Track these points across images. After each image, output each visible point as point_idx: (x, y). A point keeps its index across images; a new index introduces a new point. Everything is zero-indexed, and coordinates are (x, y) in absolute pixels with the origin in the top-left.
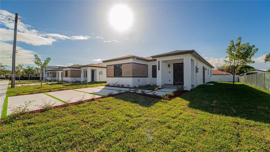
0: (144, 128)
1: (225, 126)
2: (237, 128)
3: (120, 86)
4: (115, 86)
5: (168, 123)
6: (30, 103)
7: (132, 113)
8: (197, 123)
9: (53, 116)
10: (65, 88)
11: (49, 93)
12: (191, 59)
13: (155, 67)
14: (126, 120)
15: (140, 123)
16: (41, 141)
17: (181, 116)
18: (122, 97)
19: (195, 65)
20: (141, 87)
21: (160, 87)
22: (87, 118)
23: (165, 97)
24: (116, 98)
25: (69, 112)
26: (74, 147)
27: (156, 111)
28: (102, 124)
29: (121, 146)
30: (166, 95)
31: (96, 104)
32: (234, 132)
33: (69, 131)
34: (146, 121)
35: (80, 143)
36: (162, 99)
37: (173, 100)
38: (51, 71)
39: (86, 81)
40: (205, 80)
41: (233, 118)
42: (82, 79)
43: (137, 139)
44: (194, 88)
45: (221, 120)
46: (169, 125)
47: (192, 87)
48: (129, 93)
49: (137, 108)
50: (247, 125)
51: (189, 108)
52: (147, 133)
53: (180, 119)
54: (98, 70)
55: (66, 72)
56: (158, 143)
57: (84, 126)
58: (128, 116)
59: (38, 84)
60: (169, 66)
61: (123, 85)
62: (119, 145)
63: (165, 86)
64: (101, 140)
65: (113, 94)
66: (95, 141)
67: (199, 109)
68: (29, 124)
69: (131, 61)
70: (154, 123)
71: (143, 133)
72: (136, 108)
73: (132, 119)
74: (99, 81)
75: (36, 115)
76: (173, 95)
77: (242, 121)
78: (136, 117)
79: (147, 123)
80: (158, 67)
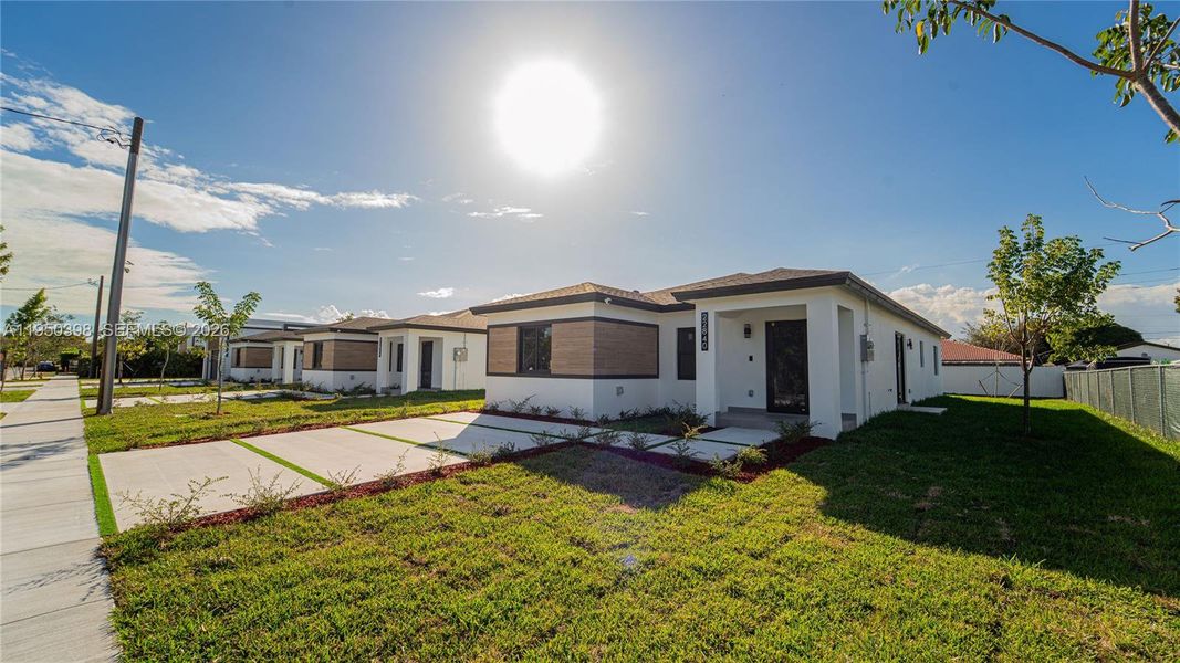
0: (641, 593)
1: (951, 592)
2: (1000, 599)
3: (543, 413)
4: (523, 411)
5: (733, 576)
6: (208, 487)
7: (593, 534)
8: (845, 579)
9: (295, 537)
10: (315, 421)
11: (255, 441)
12: (839, 307)
13: (690, 336)
14: (573, 561)
15: (625, 572)
16: (270, 629)
17: (787, 550)
18: (552, 463)
19: (859, 330)
20: (628, 421)
21: (711, 421)
22: (424, 548)
23: (728, 468)
24: (527, 467)
25: (351, 525)
26: (389, 655)
27: (689, 526)
28: (480, 575)
29: (556, 655)
30: (733, 460)
31: (450, 491)
32: (981, 616)
33: (363, 597)
34: (646, 564)
35: (409, 640)
36: (714, 475)
37: (759, 480)
38: (251, 341)
39: (399, 387)
40: (907, 392)
41: (993, 561)
42: (381, 379)
43: (615, 632)
44: (852, 428)
45: (942, 568)
46: (736, 583)
47: (848, 423)
48: (580, 447)
49: (615, 512)
50: (1042, 591)
51: (821, 518)
52: (652, 610)
53: (779, 563)
54: (450, 342)
55: (318, 347)
56: (690, 647)
57: (415, 580)
58: (579, 544)
59: (201, 398)
60: (748, 332)
61: (557, 412)
62: (550, 652)
63: (731, 417)
64: (482, 633)
65: (516, 450)
66: (462, 634)
67: (863, 522)
68: (214, 566)
69: (588, 309)
70: (678, 575)
71: (637, 611)
72: (608, 512)
73: (595, 558)
74: (452, 389)
75: (231, 533)
76: (763, 457)
77: (1026, 573)
78: (610, 549)
79: (651, 573)
80: (703, 336)
